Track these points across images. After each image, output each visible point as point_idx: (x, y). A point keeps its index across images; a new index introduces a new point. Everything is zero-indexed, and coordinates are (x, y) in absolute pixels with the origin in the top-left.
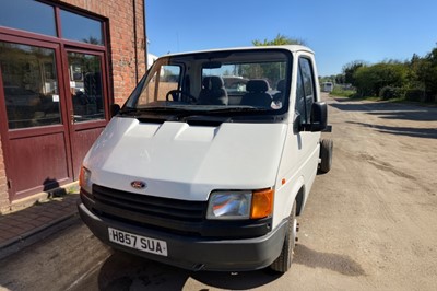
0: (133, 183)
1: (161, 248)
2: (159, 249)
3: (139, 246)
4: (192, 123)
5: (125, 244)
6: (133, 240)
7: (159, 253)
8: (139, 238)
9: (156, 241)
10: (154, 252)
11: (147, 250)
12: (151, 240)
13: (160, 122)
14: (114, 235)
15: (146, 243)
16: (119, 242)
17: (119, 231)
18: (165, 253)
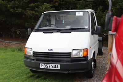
0: (49, 50)
2: (57, 67)
3: (51, 68)
5: (46, 68)
6: (49, 66)
7: (57, 68)
8: (51, 65)
10: (56, 68)
11: (54, 68)
12: (55, 65)
14: (42, 66)
15: (53, 66)
16: (44, 68)
17: (44, 64)
18: (59, 68)
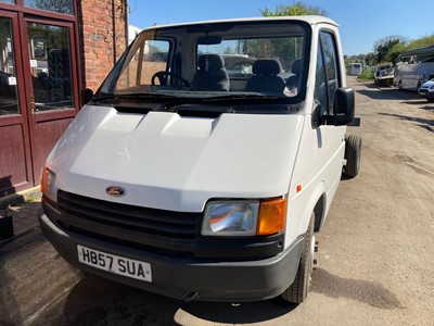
0: (108, 190)
1: (143, 271)
2: (141, 272)
3: (116, 269)
4: (183, 114)
5: (98, 266)
6: (108, 261)
7: (141, 278)
8: (116, 258)
9: (137, 263)
10: (136, 276)
11: (126, 274)
12: (131, 261)
13: (144, 112)
14: (84, 255)
15: (125, 265)
16: (91, 264)
17: (90, 250)
18: (148, 278)
